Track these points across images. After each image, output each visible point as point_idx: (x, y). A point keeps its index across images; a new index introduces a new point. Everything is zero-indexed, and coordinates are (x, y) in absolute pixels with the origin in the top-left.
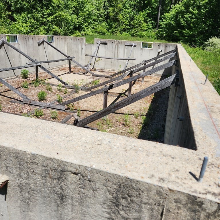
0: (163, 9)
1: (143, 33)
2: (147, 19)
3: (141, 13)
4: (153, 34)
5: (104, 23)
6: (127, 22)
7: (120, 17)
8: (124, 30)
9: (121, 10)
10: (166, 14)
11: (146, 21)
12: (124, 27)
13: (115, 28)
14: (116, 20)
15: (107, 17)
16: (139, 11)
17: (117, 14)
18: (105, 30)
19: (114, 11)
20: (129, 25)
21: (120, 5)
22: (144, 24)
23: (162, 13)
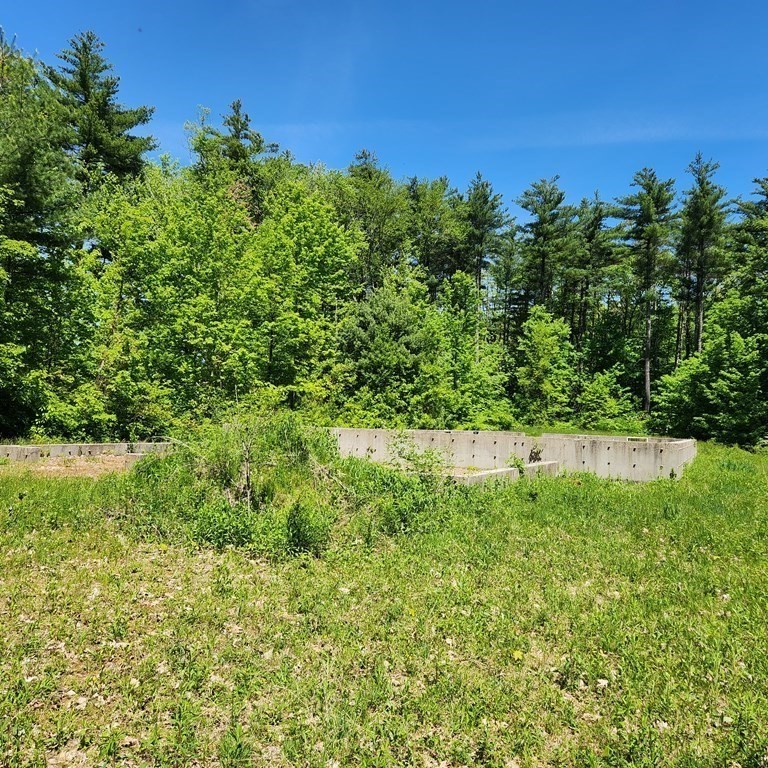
0: (655, 364)
1: (611, 422)
2: (616, 390)
3: (600, 377)
4: (639, 424)
5: (505, 401)
6: (564, 398)
7: (546, 386)
8: (559, 415)
9: (546, 372)
10: (666, 378)
11: (614, 394)
12: (557, 408)
13: (535, 412)
14: (537, 393)
15: (512, 387)
16: (592, 372)
17: (539, 380)
18: (510, 418)
19: (530, 375)
20: (570, 405)
21: (544, 362)
22: (612, 402)
23: (655, 376)
